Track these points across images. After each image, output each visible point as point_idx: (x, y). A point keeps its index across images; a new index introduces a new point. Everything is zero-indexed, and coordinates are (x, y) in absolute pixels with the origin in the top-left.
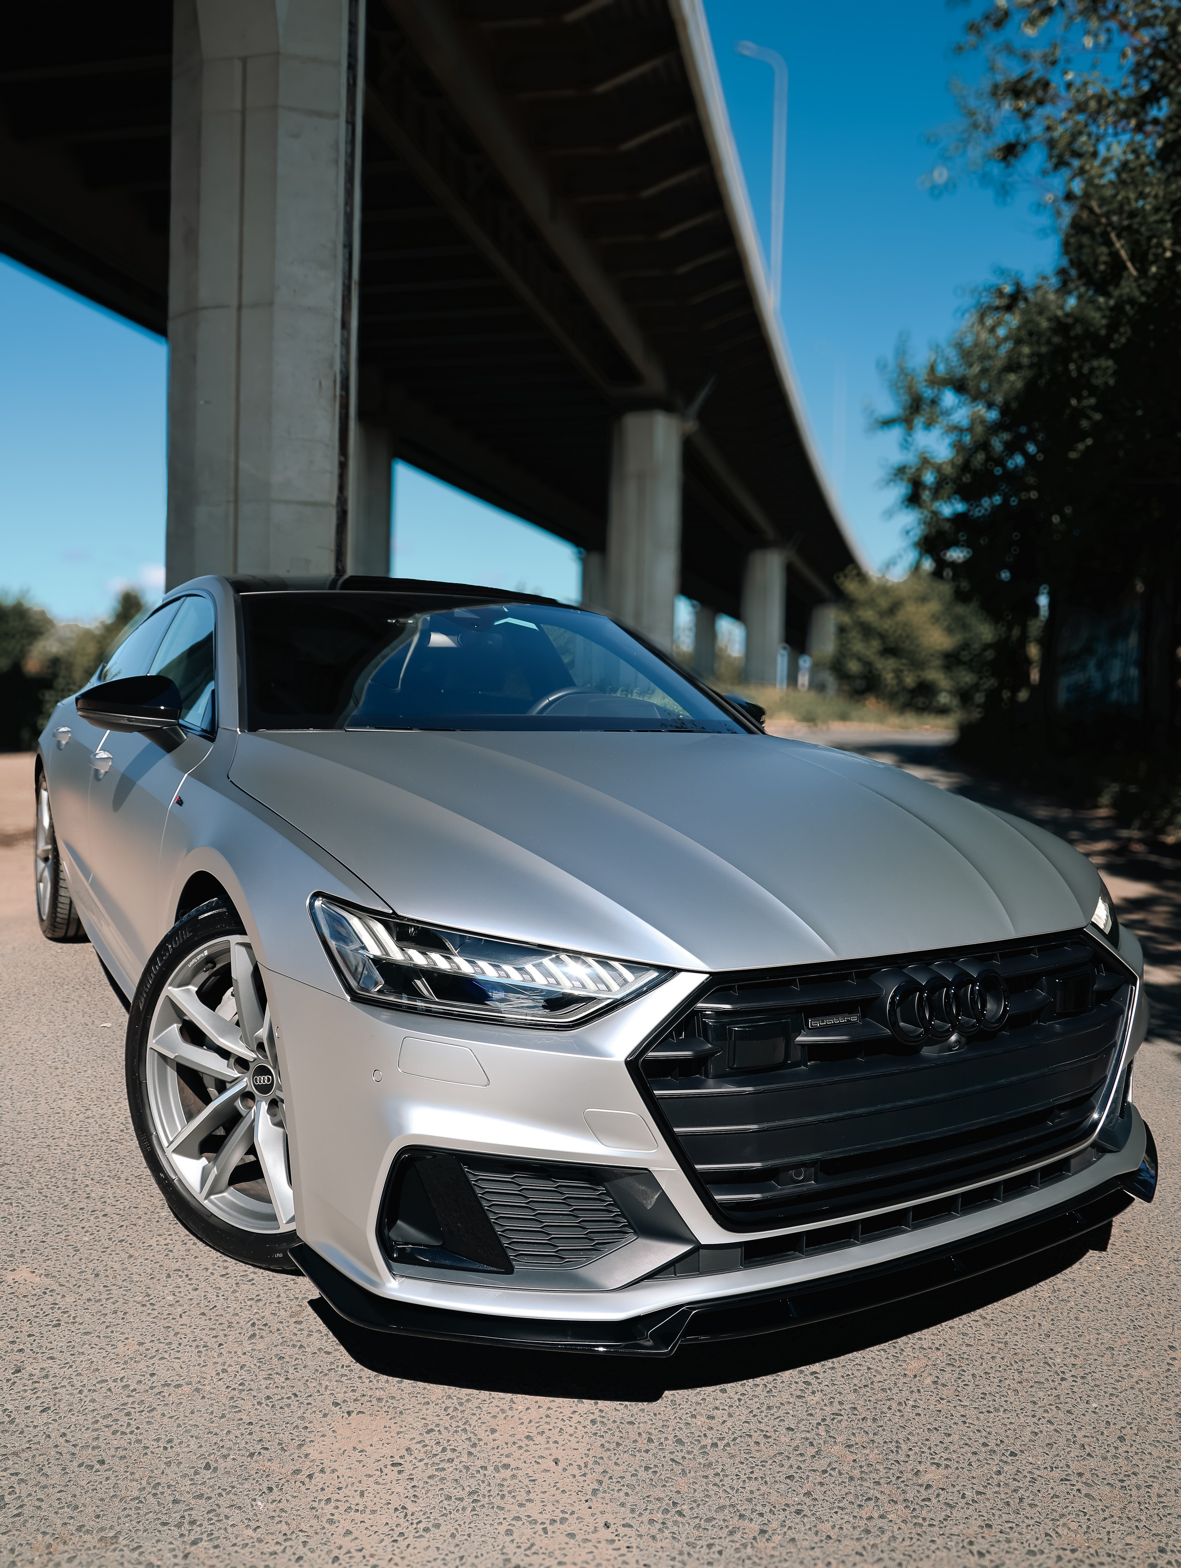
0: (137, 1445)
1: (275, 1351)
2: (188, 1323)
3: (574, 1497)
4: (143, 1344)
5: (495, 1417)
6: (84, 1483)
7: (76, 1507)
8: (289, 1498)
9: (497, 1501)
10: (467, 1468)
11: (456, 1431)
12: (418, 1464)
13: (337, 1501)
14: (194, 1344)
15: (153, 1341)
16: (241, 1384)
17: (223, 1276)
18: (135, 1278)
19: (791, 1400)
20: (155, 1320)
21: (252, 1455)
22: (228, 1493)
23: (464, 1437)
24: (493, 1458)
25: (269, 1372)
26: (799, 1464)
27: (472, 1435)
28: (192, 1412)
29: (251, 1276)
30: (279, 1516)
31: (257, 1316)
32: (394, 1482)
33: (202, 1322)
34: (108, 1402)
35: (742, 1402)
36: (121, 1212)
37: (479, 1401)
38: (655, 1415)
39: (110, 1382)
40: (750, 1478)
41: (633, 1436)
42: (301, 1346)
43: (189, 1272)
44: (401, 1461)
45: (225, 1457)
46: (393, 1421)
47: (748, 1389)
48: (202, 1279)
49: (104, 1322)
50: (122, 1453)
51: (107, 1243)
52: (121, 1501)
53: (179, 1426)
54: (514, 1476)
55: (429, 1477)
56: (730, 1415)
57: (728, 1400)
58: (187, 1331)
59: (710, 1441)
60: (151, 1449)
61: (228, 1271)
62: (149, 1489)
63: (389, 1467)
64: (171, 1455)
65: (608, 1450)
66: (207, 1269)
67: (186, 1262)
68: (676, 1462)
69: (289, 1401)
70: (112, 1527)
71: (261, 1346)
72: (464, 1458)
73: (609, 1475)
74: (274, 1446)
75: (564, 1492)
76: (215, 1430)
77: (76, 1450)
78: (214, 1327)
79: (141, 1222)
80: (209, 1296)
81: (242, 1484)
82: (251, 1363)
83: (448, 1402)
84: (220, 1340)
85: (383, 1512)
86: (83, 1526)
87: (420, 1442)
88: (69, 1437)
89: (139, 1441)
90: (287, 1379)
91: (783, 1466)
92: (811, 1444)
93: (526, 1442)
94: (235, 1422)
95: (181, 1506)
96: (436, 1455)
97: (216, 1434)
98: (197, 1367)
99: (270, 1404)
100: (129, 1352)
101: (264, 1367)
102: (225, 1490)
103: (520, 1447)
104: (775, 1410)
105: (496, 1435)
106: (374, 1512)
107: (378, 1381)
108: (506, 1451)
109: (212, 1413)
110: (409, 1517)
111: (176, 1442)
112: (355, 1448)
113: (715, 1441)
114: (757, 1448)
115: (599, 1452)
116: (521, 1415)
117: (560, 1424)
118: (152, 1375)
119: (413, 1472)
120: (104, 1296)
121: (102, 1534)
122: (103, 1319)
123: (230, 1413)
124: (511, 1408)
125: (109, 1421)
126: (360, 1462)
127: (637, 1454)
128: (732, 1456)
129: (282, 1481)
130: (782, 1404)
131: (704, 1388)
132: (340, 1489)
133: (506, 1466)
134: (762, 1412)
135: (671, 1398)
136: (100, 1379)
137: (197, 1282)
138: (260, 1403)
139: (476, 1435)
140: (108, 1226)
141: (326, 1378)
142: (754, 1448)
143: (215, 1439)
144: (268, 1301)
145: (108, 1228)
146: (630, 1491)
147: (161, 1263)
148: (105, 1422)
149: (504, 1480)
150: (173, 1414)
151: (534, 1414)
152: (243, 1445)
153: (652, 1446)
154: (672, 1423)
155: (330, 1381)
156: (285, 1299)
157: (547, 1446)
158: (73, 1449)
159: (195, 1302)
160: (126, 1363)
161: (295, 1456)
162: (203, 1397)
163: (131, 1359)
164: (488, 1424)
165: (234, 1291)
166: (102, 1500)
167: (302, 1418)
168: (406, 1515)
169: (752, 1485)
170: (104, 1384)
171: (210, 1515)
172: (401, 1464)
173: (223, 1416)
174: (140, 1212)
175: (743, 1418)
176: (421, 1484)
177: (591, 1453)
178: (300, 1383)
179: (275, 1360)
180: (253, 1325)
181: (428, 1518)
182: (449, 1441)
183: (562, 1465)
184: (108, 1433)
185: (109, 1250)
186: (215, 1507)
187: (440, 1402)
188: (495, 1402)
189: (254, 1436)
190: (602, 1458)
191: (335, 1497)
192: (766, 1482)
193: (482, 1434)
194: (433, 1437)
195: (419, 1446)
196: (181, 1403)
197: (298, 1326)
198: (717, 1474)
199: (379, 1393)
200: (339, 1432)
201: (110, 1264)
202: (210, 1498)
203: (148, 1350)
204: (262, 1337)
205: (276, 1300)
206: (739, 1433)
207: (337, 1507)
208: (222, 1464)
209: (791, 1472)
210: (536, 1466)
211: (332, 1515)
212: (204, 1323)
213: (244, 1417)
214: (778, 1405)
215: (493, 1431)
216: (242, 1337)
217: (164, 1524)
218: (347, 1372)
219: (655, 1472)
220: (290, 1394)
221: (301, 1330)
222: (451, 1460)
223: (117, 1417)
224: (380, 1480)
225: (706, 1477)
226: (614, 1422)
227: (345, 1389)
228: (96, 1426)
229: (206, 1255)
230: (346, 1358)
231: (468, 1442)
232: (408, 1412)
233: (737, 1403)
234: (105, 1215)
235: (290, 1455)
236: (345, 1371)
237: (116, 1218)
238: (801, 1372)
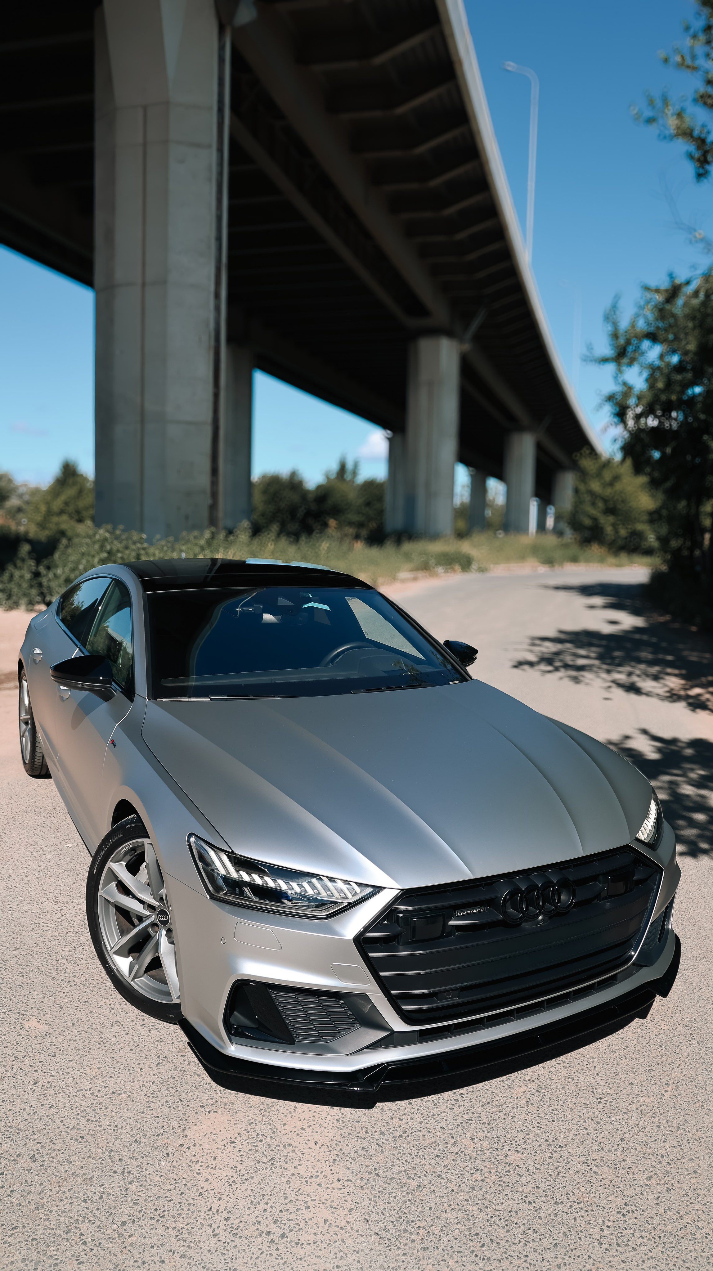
0: (99, 1128)
1: (170, 1073)
2: (123, 1055)
3: (324, 1164)
4: (100, 1068)
5: (286, 1116)
6: (74, 1149)
7: (71, 1162)
8: (178, 1160)
9: (284, 1165)
10: (269, 1146)
11: (265, 1124)
12: (244, 1142)
13: (202, 1162)
14: (127, 1069)
15: (105, 1066)
16: (153, 1094)
17: (142, 1025)
18: (94, 1026)
19: (446, 1110)
20: (106, 1053)
21: (158, 1135)
22: (147, 1156)
23: (269, 1127)
24: (283, 1140)
25: (167, 1086)
26: (444, 1148)
27: (273, 1127)
28: (127, 1110)
29: (158, 1026)
30: (173, 1170)
31: (160, 1051)
32: (231, 1152)
33: (131, 1055)
34: (83, 1103)
35: (419, 1111)
36: (84, 983)
37: (278, 1106)
38: (371, 1117)
39: (84, 1091)
40: (416, 1156)
41: (358, 1129)
42: (184, 1071)
43: (123, 1023)
44: (235, 1141)
45: (145, 1136)
46: (232, 1117)
47: (423, 1102)
48: (131, 1027)
49: (79, 1054)
50: (93, 1132)
51: (78, 1003)
52: (93, 1159)
53: (121, 1117)
54: (293, 1151)
55: (250, 1150)
56: (412, 1119)
57: (412, 1109)
58: (124, 1060)
59: (399, 1134)
60: (107, 1130)
61: (145, 1022)
62: (106, 1153)
63: (229, 1143)
64: (117, 1134)
65: (344, 1137)
66: (133, 1021)
67: (122, 1016)
68: (379, 1145)
69: (178, 1104)
70: (89, 1173)
71: (163, 1070)
72: (268, 1140)
73: (343, 1152)
74: (170, 1131)
75: (318, 1160)
76: (139, 1120)
77: (69, 1130)
78: (137, 1058)
79: (95, 989)
80: (134, 1038)
81: (154, 1151)
82: (158, 1081)
83: (262, 1107)
84: (141, 1066)
85: (225, 1169)
86: (75, 1172)
87: (245, 1130)
88: (64, 1123)
89: (100, 1126)
90: (177, 1091)
91: (435, 1149)
92: (453, 1137)
93: (301, 1131)
94: (150, 1116)
95: (123, 1163)
96: (254, 1137)
97: (140, 1123)
98: (129, 1083)
99: (168, 1106)
100: (93, 1073)
101: (165, 1083)
102: (145, 1154)
103: (298, 1134)
104: (437, 1116)
105: (286, 1127)
106: (220, 1169)
107: (225, 1093)
108: (290, 1137)
109: (138, 1110)
110: (238, 1172)
111: (119, 1127)
112: (211, 1133)
113: (402, 1133)
114: (423, 1138)
115: (338, 1138)
116: (299, 1116)
117: (320, 1121)
118: (106, 1087)
119: (241, 1147)
120: (78, 1038)
121: (85, 1177)
122: (78, 1053)
123: (147, 1110)
124: (295, 1111)
125: (84, 1114)
126: (214, 1140)
127: (359, 1140)
128: (409, 1143)
129: (174, 1150)
130: (441, 1113)
131: (399, 1102)
132: (203, 1155)
133: (290, 1145)
134: (429, 1117)
135: (381, 1107)
136: (78, 1089)
137: (128, 1029)
138: (162, 1105)
139: (275, 1126)
140: (77, 992)
141: (197, 1090)
142: (421, 1138)
143: (139, 1126)
144: (167, 1042)
145: (77, 993)
146: (352, 1161)
147: (108, 1017)
148: (83, 1114)
149: (288, 1153)
150: (117, 1110)
151: (307, 1115)
152: (154, 1129)
153: (367, 1135)
154: (380, 1122)
155: (199, 1092)
156: (176, 1041)
157: (312, 1134)
158: (67, 1130)
159: (127, 1042)
160: (91, 1079)
161: (181, 1136)
162: (133, 1101)
163: (94, 1077)
164: (282, 1120)
165: (148, 1036)
166: (84, 1158)
167: (184, 1114)
168: (237, 1171)
169: (417, 1160)
170: (81, 1092)
171: (138, 1168)
172: (235, 1142)
173: (143, 1112)
174: (95, 982)
175: (418, 1121)
176: (245, 1154)
177: (335, 1139)
178: (184, 1094)
179: (170, 1079)
180: (159, 1057)
181: (248, 1173)
182: (261, 1129)
183: (319, 1145)
184: (84, 1120)
185: (79, 1008)
186: (140, 1164)
187: (257, 1106)
188: (287, 1107)
189: (160, 1124)
190: (340, 1142)
191: (201, 1160)
192: (425, 1159)
193: (278, 1126)
194: (253, 1127)
195: (245, 1132)
196: (121, 1104)
197: (183, 1058)
198: (400, 1153)
199: (225, 1101)
200: (204, 1123)
201: (80, 1017)
202: (137, 1159)
203: (103, 1072)
204: (163, 1065)
205: (171, 1042)
206: (415, 1129)
207: (202, 1166)
208: (143, 1140)
209: (439, 1153)
210: (305, 1145)
211: (199, 1170)
212: (132, 1055)
213: (154, 1113)
214: (439, 1113)
215: (284, 1124)
216: (153, 1065)
217: (115, 1172)
218: (208, 1087)
219: (367, 1151)
220: (178, 1100)
221: (184, 1061)
222: (261, 1141)
223: (89, 1112)
224: (224, 1151)
225: (394, 1154)
226: (349, 1121)
227: (207, 1098)
228: (78, 1117)
229: (132, 1012)
230: (209, 1079)
231: (270, 1130)
232: (240, 1112)
233: (416, 1111)
234: (75, 985)
235: (178, 1136)
236: (207, 1087)
237: (82, 986)
238: (455, 1093)
